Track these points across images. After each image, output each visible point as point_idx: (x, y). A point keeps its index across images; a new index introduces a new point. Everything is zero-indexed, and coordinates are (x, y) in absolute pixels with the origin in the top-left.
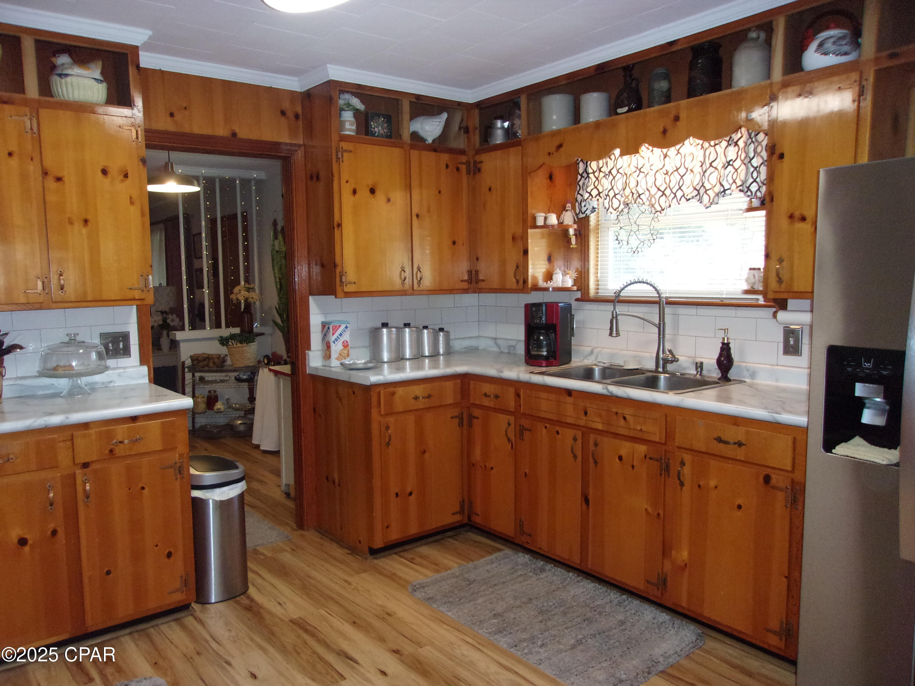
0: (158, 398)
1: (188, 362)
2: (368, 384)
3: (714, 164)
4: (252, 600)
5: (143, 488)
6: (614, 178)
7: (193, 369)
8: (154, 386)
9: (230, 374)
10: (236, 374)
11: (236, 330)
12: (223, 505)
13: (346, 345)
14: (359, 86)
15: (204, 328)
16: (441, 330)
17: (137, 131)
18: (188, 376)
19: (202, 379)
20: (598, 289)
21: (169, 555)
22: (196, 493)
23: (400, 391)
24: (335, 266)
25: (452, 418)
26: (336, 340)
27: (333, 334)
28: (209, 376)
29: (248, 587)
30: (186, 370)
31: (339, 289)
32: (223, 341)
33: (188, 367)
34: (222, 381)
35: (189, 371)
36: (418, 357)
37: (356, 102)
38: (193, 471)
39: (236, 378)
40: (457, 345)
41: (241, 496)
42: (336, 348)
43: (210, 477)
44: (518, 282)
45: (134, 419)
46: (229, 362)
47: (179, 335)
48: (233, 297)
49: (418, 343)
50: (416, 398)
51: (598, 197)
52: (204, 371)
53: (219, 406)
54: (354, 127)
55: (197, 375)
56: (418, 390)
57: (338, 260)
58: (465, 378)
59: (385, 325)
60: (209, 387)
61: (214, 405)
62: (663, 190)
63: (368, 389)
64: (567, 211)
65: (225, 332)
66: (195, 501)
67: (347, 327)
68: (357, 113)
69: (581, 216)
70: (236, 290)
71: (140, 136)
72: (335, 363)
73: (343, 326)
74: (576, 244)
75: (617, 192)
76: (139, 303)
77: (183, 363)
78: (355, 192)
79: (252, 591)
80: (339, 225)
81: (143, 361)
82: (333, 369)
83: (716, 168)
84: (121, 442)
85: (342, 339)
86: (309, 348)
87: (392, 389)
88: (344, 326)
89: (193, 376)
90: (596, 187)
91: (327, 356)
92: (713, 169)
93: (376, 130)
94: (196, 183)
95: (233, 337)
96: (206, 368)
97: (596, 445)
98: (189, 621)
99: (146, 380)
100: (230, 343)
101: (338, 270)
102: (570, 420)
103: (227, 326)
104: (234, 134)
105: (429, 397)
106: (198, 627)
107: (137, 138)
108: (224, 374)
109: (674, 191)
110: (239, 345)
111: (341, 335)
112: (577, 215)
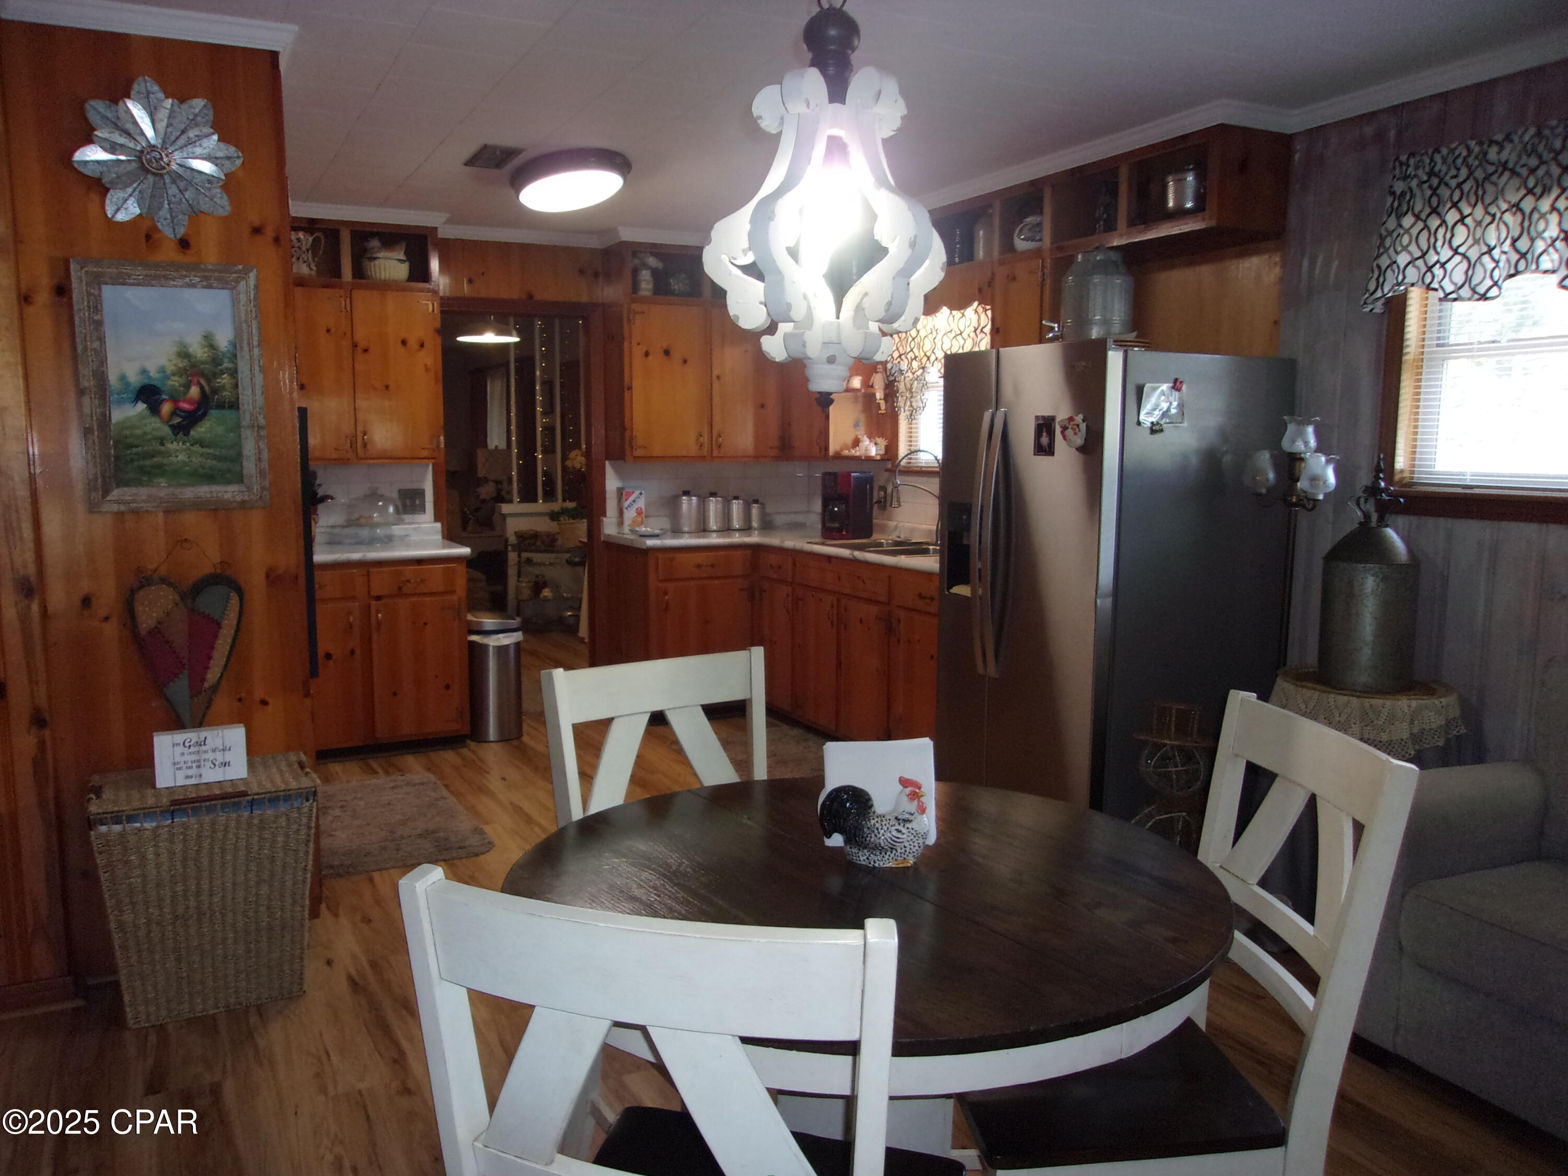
1: (512, 539)
2: (644, 547)
3: (984, 330)
4: (522, 742)
5: (425, 624)
6: (913, 339)
7: (519, 548)
8: (446, 541)
9: (560, 555)
10: (567, 556)
11: (571, 505)
12: (501, 650)
13: (639, 512)
14: (654, 245)
15: (536, 501)
16: (756, 501)
17: (433, 304)
18: (512, 556)
19: (529, 561)
20: (907, 459)
21: (447, 687)
22: (474, 638)
23: (680, 557)
24: (625, 429)
25: (741, 590)
26: (629, 506)
27: (626, 500)
28: (537, 557)
29: (522, 736)
30: (510, 548)
31: (628, 452)
32: (554, 516)
33: (511, 545)
34: (551, 564)
35: (514, 550)
36: (727, 529)
37: (652, 261)
38: (470, 617)
39: (567, 561)
40: (779, 520)
41: (518, 645)
42: (630, 515)
43: (489, 623)
44: (820, 448)
45: (420, 561)
46: (560, 542)
47: (506, 508)
48: (569, 463)
49: (726, 515)
50: (699, 566)
51: (899, 360)
52: (531, 551)
53: (547, 593)
54: (651, 286)
55: (525, 555)
56: (700, 558)
57: (627, 423)
58: (756, 548)
59: (687, 493)
60: (536, 571)
61: (541, 592)
63: (648, 552)
64: (877, 372)
65: (556, 506)
66: (472, 644)
67: (641, 494)
68: (655, 272)
69: (891, 378)
70: (572, 455)
71: (435, 308)
72: (626, 529)
73: (637, 492)
74: (886, 409)
75: (917, 354)
76: (433, 461)
77: (507, 540)
78: (647, 354)
79: (525, 738)
80: (630, 388)
81: (437, 518)
82: (625, 536)
83: (986, 334)
84: (408, 581)
85: (636, 506)
86: (604, 514)
87: (671, 555)
88: (639, 492)
89: (519, 556)
90: (897, 349)
91: (621, 523)
92: (984, 335)
93: (676, 287)
94: (514, 333)
95: (564, 511)
96: (533, 548)
97: (846, 610)
98: (464, 751)
99: (439, 537)
100: (562, 519)
101: (627, 434)
102: (829, 588)
103: (564, 500)
104: (531, 297)
105: (713, 566)
106: (470, 754)
107: (433, 311)
108: (554, 555)
110: (572, 521)
111: (634, 501)
112: (888, 377)
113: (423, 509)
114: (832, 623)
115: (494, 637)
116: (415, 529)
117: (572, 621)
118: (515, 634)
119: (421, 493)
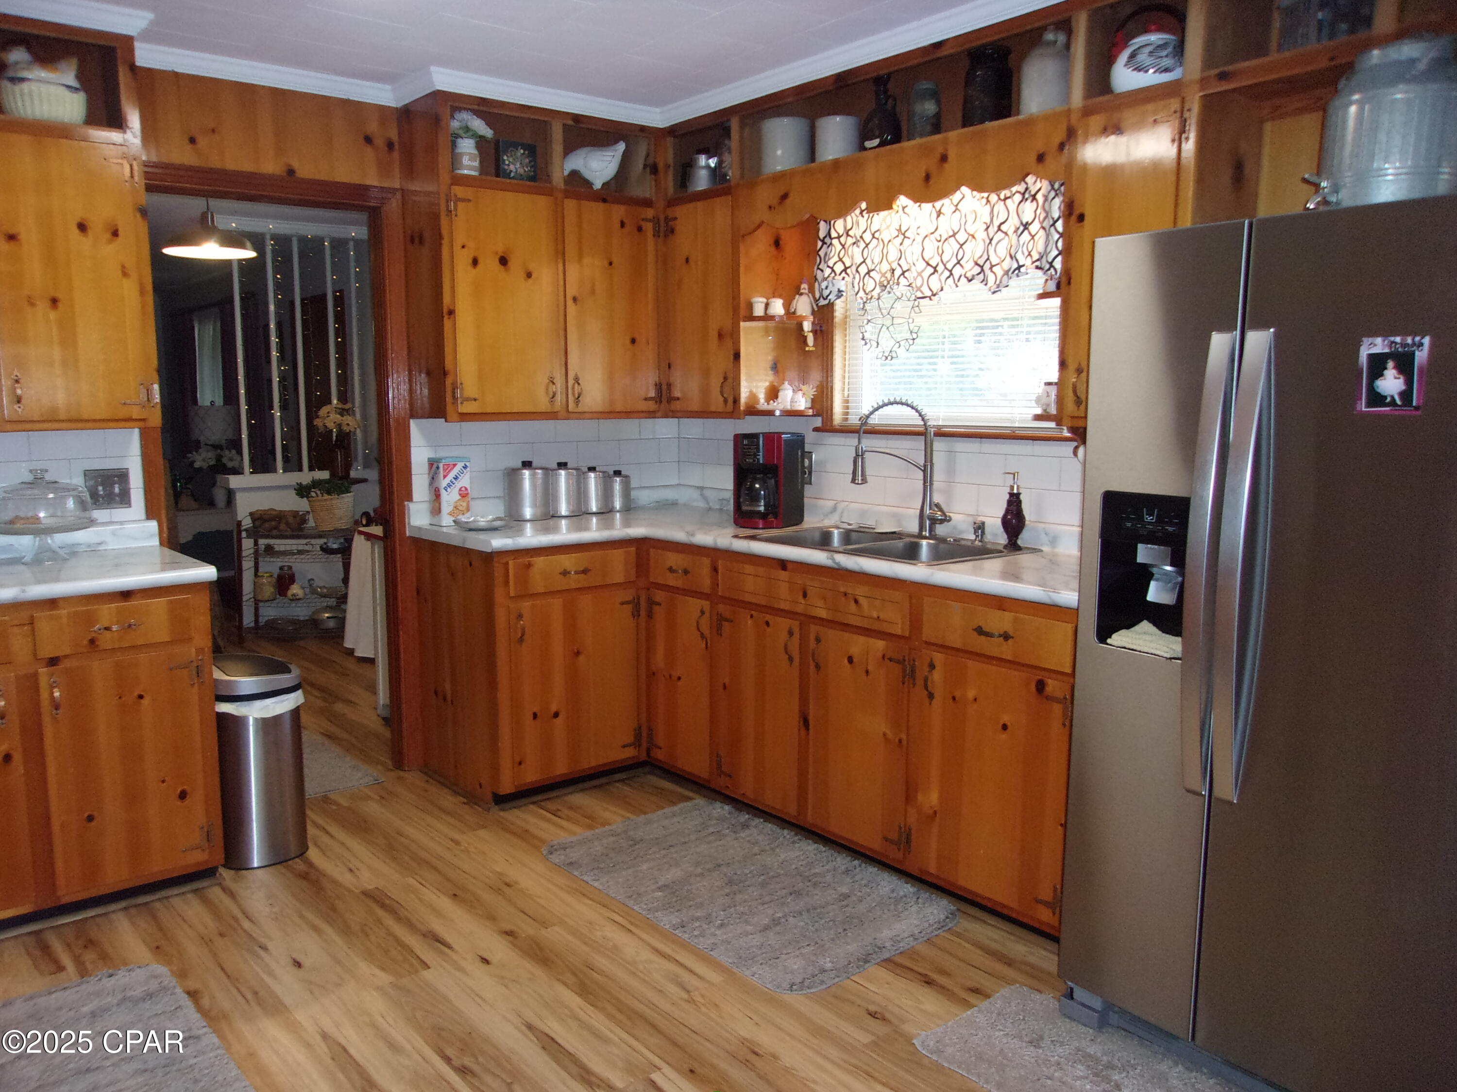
0: (166, 566)
1: (247, 523)
2: (489, 551)
3: (1003, 227)
4: (310, 865)
5: (141, 697)
6: (867, 245)
7: (255, 533)
8: (168, 551)
9: (313, 541)
10: (322, 541)
11: (324, 475)
12: (268, 725)
13: (464, 494)
14: (483, 101)
15: (274, 470)
16: (618, 473)
17: (131, 166)
18: (247, 544)
19: (269, 549)
20: (847, 414)
21: (183, 795)
22: (224, 708)
23: (540, 562)
24: (445, 374)
25: (622, 604)
26: (449, 486)
27: (445, 477)
28: (280, 544)
29: (307, 849)
30: (244, 534)
31: (450, 408)
32: (302, 491)
33: (246, 530)
34: (300, 552)
35: (248, 537)
36: (580, 514)
37: (479, 126)
38: (218, 675)
39: (321, 547)
40: (643, 497)
41: (296, 713)
42: (450, 498)
43: (247, 683)
44: (726, 401)
45: (126, 595)
46: (311, 523)
47: (234, 481)
48: (318, 422)
49: (579, 494)
50: (565, 573)
51: (843, 274)
52: (273, 537)
53: (295, 590)
54: (476, 164)
55: (262, 542)
56: (567, 561)
57: (448, 365)
58: (642, 545)
59: (527, 464)
60: (279, 562)
61: (288, 589)
62: (934, 265)
63: (489, 558)
64: (801, 294)
65: (306, 477)
66: (222, 717)
67: (465, 467)
68: (481, 141)
69: (822, 302)
70: (323, 412)
71: (136, 174)
72: (447, 520)
73: (460, 466)
74: (813, 346)
75: (871, 267)
76: (142, 424)
77: (239, 524)
78: (475, 262)
79: (313, 853)
80: (451, 312)
81: (150, 514)
82: (445, 530)
83: (1006, 233)
84: (107, 629)
85: (459, 485)
86: (410, 498)
87: (527, 560)
88: (463, 464)
89: (256, 543)
90: (841, 260)
91: (436, 510)
92: (1003, 235)
93: (512, 167)
94: (248, 244)
95: (316, 484)
96: (275, 532)
97: (818, 640)
98: (215, 893)
99: (156, 542)
100: (313, 494)
101: (449, 381)
102: (783, 606)
103: (311, 469)
104: (291, 172)
105: (585, 571)
106: (227, 901)
107: (132, 176)
108: (304, 541)
109: (949, 266)
110: (326, 497)
111: (456, 478)
112: (816, 301)
113: (124, 499)
114: (791, 659)
115: (258, 704)
116: (114, 533)
117: (331, 624)
118: (292, 695)
119: (122, 476)
